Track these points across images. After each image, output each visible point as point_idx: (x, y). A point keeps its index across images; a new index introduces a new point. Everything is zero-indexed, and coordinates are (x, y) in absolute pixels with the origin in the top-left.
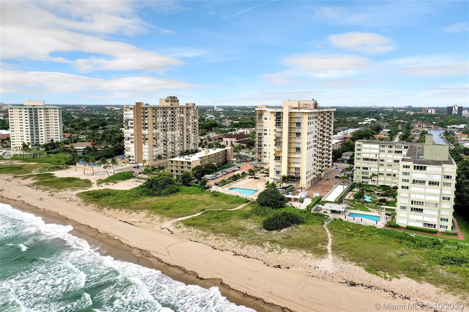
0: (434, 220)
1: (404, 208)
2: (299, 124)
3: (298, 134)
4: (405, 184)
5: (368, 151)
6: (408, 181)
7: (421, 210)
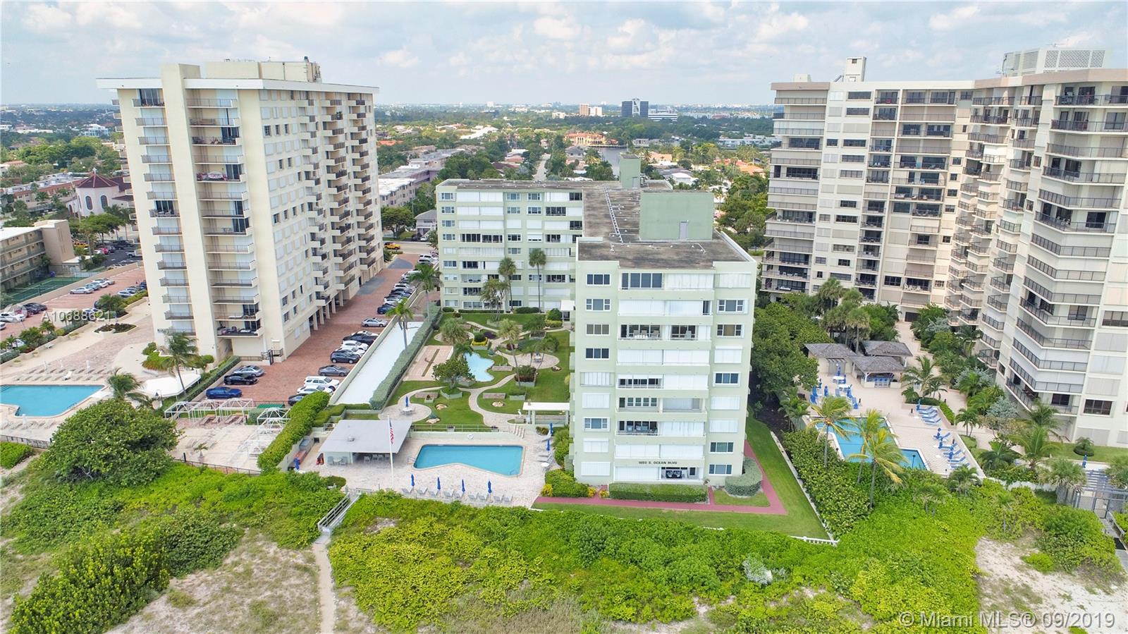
0: (692, 455)
1: (596, 423)
2: (230, 135)
3: (235, 172)
4: (597, 341)
5: (474, 212)
6: (605, 329)
7: (653, 426)
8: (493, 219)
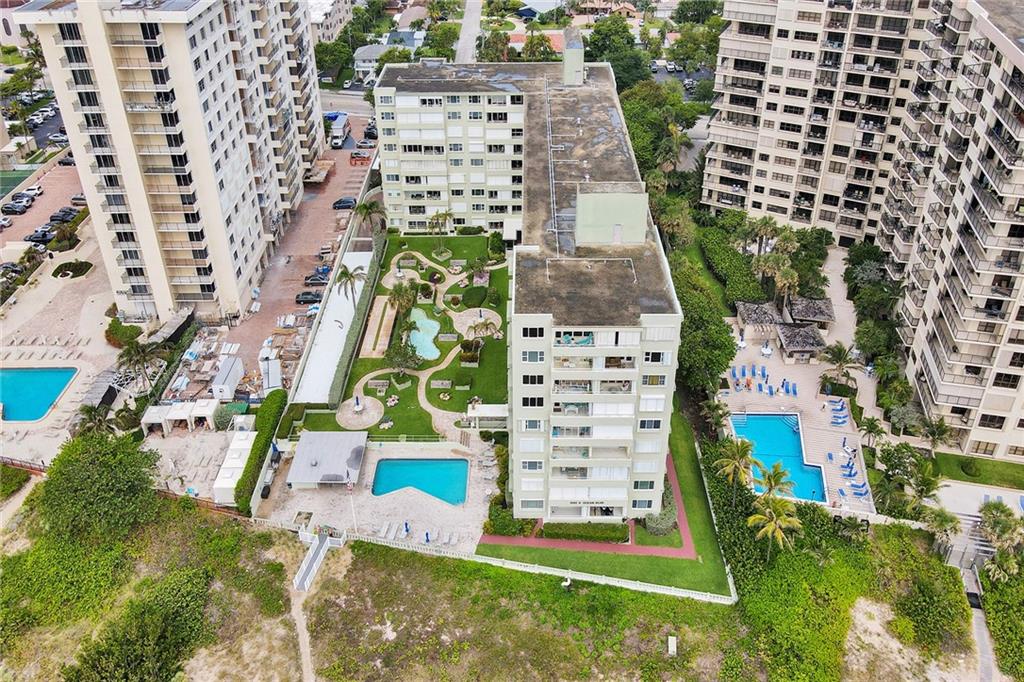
4: (533, 391)
6: (540, 380)
8: (435, 128)
